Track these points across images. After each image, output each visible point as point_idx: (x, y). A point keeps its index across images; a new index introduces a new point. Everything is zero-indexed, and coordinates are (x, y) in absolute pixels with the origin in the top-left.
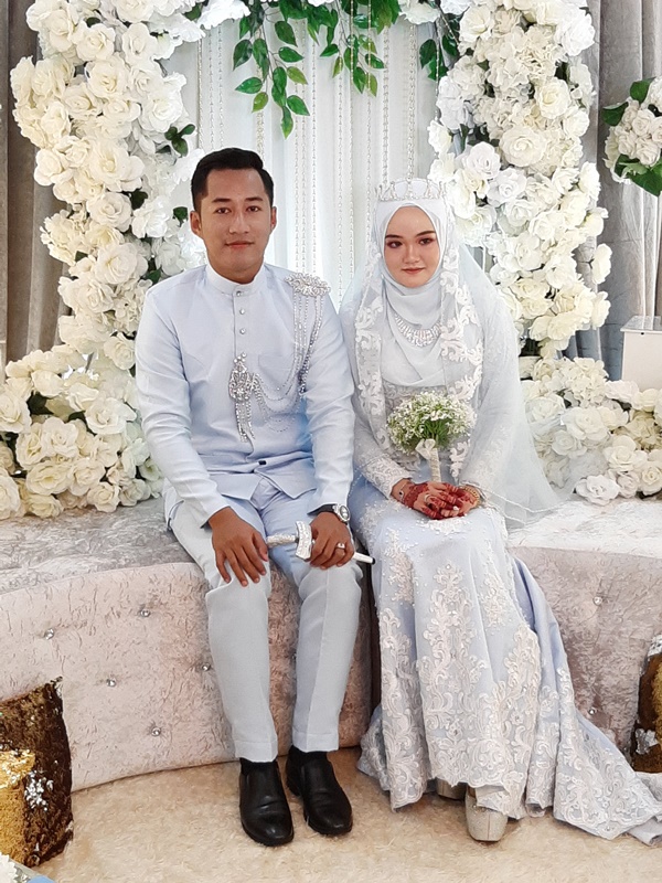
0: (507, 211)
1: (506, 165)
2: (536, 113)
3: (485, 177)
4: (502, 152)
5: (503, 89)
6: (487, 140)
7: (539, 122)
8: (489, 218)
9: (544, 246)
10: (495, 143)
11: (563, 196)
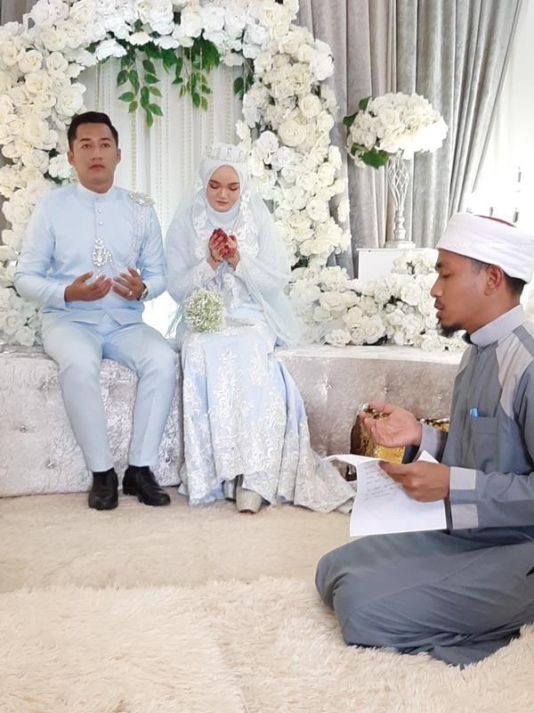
0: (283, 173)
1: (281, 144)
2: (300, 115)
3: (270, 152)
4: (280, 138)
5: (280, 100)
6: (271, 130)
7: (302, 120)
8: (273, 177)
9: (307, 196)
10: (276, 132)
11: (319, 166)
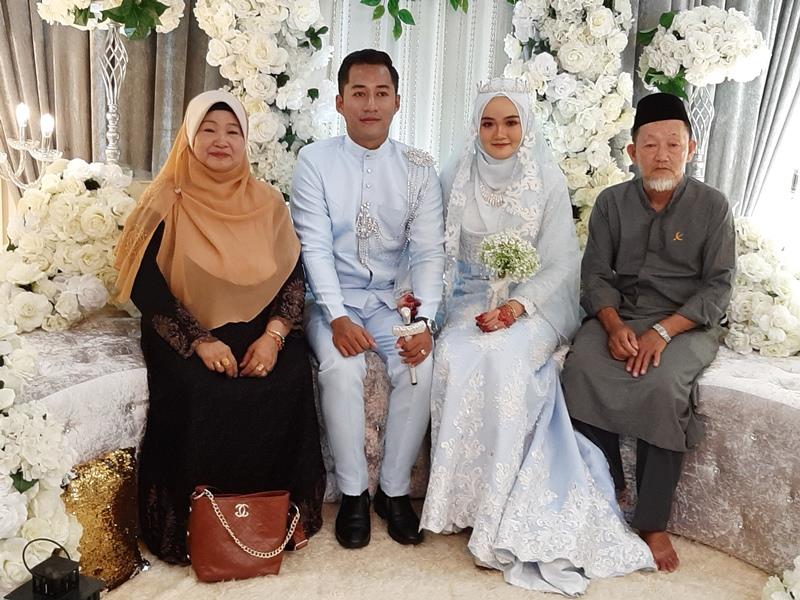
0: (560, 105)
1: (561, 70)
2: (586, 32)
3: (545, 79)
5: (563, 13)
6: (549, 51)
7: (588, 38)
8: (546, 110)
9: (587, 134)
10: (554, 54)
11: (604, 97)
